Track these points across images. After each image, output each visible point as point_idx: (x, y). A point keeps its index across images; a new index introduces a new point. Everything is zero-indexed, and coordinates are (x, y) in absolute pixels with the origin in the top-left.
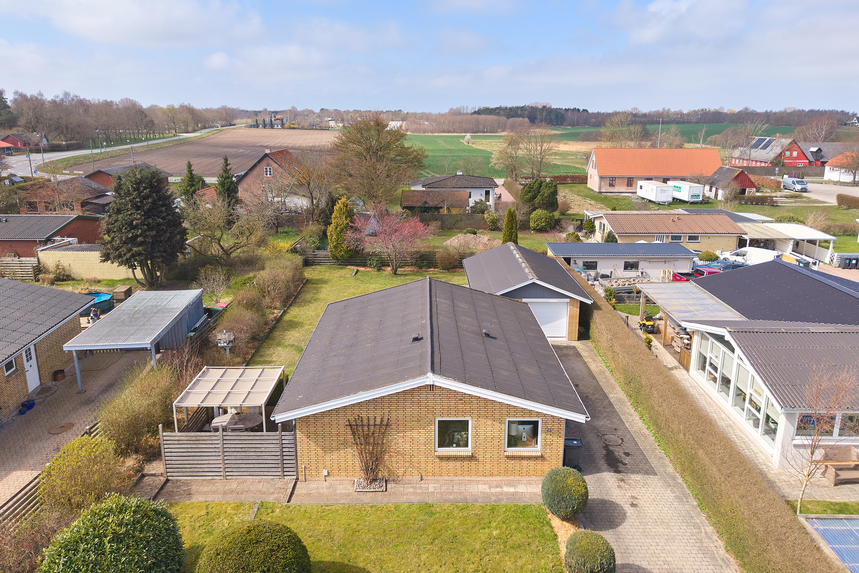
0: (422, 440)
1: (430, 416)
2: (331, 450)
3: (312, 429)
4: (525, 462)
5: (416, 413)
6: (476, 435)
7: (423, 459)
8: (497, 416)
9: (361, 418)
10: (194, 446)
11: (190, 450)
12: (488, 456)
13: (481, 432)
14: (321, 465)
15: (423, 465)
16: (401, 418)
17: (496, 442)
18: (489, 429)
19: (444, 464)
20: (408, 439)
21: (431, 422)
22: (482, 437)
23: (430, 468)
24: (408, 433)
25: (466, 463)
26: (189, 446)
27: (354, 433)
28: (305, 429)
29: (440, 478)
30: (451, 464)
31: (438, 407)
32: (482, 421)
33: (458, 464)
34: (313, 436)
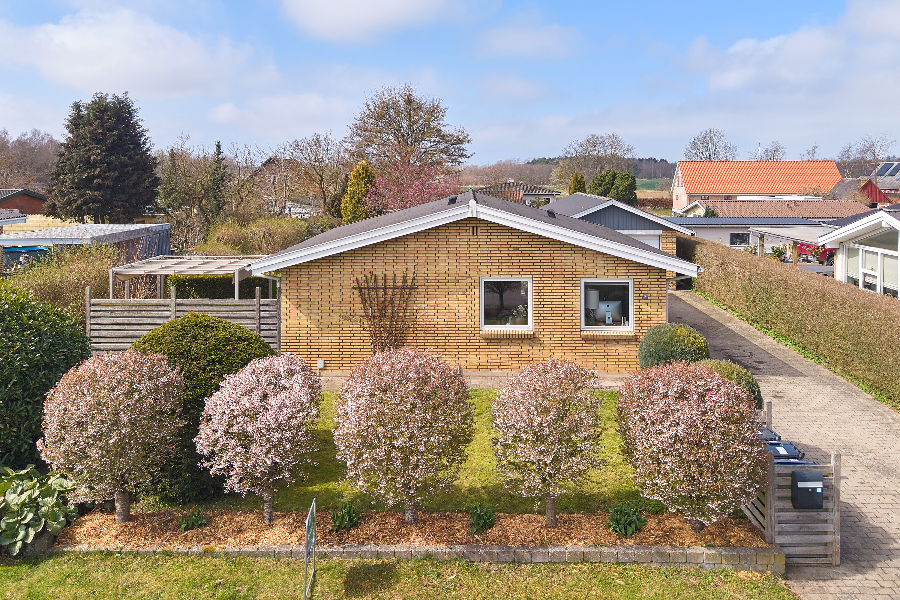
0: (462, 311)
1: (473, 274)
2: (330, 327)
3: (304, 294)
4: (611, 348)
5: (453, 269)
6: (539, 304)
7: (463, 342)
8: (568, 274)
9: (376, 277)
10: (134, 321)
11: (126, 327)
12: (558, 336)
13: (547, 299)
14: (315, 353)
15: (462, 352)
16: (432, 276)
17: (568, 316)
18: (558, 294)
19: (494, 349)
20: (441, 309)
21: (474, 284)
22: (547, 308)
23: (473, 357)
24: (442, 301)
25: (525, 348)
26: (126, 321)
27: (364, 300)
28: (294, 293)
29: (489, 373)
30: (504, 351)
31: (484, 260)
32: (548, 281)
33: (514, 350)
34: (304, 305)
